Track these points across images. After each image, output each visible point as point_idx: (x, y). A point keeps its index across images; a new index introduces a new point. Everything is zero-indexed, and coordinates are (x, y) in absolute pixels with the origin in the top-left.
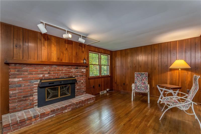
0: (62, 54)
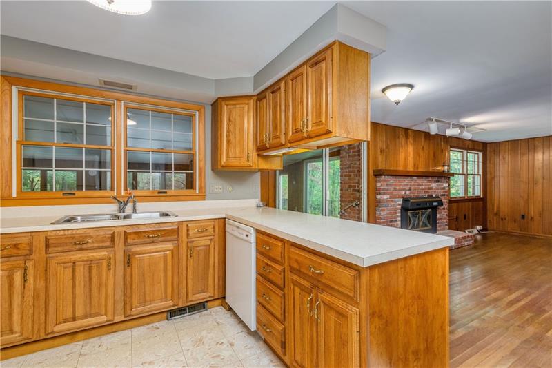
0: (418, 158)
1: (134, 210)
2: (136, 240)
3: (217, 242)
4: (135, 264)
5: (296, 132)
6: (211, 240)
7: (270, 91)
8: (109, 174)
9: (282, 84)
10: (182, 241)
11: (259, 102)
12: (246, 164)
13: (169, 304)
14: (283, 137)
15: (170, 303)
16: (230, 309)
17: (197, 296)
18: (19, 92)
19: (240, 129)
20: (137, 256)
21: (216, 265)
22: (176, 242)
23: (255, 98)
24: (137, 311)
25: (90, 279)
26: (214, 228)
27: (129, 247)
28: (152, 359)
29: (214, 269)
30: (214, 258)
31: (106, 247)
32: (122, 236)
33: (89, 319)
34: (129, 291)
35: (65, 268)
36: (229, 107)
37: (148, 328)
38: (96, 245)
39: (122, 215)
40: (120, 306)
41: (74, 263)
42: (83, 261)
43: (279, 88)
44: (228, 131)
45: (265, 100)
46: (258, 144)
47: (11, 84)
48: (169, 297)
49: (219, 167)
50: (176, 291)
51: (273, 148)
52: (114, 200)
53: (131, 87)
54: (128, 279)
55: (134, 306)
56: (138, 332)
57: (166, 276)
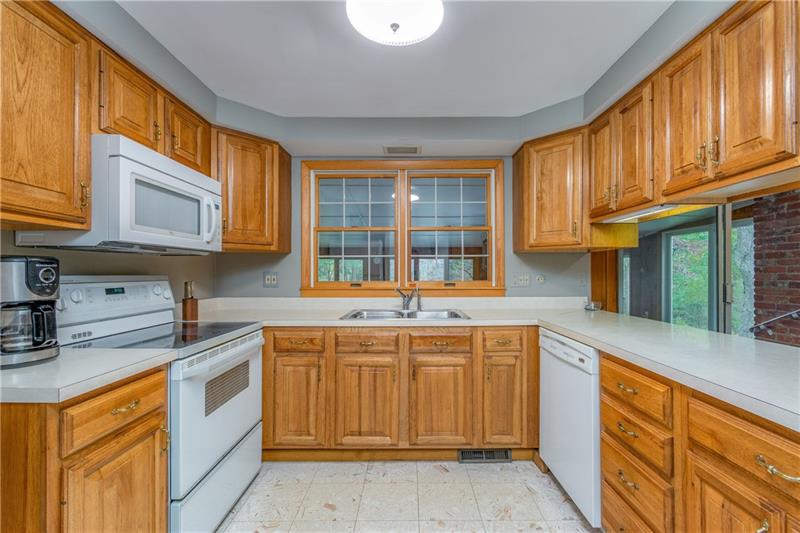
1: (419, 308)
2: (421, 348)
3: (525, 362)
4: (421, 378)
5: (683, 172)
6: (516, 357)
7: (617, 111)
8: (392, 262)
9: (646, 92)
10: (477, 355)
11: (593, 136)
12: (570, 239)
13: (460, 440)
14: (648, 185)
15: (462, 439)
16: (548, 471)
17: (496, 439)
18: (316, 176)
19: (559, 186)
20: (423, 368)
21: (525, 396)
22: (469, 355)
23: (586, 131)
24: (423, 439)
25: (375, 390)
26: (521, 339)
27: (415, 356)
28: (442, 518)
29: (521, 402)
30: (521, 386)
31: (391, 352)
32: (407, 341)
33: (374, 438)
34: (414, 412)
35: (352, 371)
36: (541, 153)
37: (435, 467)
38: (381, 348)
39: (406, 312)
40: (404, 429)
41: (360, 367)
42: (368, 366)
43: (640, 100)
44: (541, 191)
45: (607, 129)
46: (594, 206)
47: (310, 168)
48: (461, 431)
49: (526, 248)
50: (469, 424)
51: (622, 209)
52: (398, 293)
53: (415, 150)
54: (414, 397)
55: (420, 433)
56: (424, 468)
57: (456, 401)
